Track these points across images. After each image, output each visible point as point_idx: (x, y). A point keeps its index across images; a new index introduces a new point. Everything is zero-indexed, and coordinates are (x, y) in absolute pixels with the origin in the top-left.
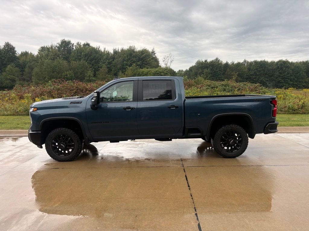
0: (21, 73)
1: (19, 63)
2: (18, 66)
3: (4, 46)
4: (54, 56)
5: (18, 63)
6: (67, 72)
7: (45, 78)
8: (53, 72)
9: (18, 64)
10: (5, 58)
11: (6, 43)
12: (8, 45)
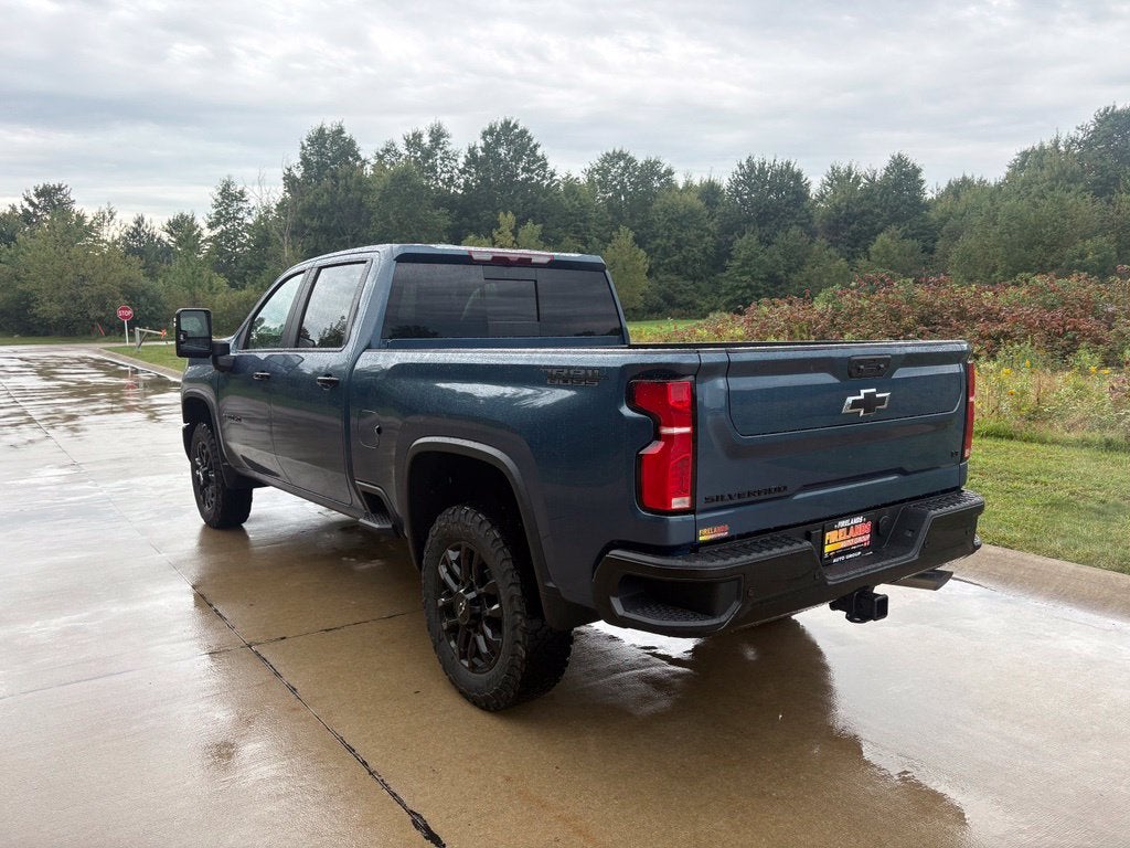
0: (924, 257)
1: (926, 224)
2: (921, 234)
3: (887, 169)
4: (1052, 180)
5: (922, 224)
6: (1088, 241)
7: (994, 270)
8: (1030, 246)
9: (922, 227)
10: (884, 209)
11: (893, 157)
12: (899, 164)
